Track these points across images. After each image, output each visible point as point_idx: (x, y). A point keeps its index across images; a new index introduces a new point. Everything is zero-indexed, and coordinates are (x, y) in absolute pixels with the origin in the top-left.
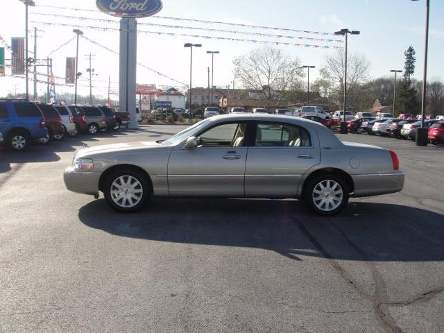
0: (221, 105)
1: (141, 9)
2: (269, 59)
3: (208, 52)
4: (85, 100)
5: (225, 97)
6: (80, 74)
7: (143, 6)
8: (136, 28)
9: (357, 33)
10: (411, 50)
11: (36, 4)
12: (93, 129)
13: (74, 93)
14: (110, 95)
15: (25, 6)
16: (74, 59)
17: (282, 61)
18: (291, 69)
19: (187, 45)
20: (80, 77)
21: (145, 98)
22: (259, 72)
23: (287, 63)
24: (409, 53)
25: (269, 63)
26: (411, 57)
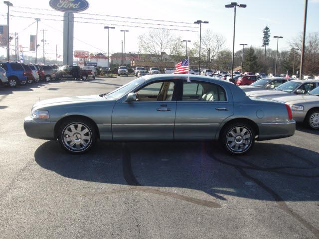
0: (131, 65)
1: (76, 7)
3: (121, 31)
5: (134, 60)
6: (39, 45)
7: (78, 5)
8: (73, 20)
9: (207, 22)
10: (267, 28)
12: (48, 79)
13: (35, 57)
14: (57, 58)
15: (7, 6)
16: (35, 36)
17: (169, 37)
18: (176, 42)
19: (106, 28)
20: (39, 47)
21: (81, 60)
22: (154, 44)
23: (173, 38)
24: (266, 31)
25: (162, 38)
26: (267, 34)
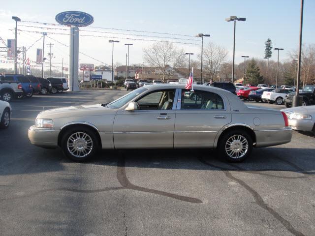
1: (82, 22)
3: (125, 44)
4: (47, 73)
5: (138, 72)
6: (45, 59)
7: (83, 20)
9: (209, 36)
10: (269, 41)
11: (21, 20)
13: (41, 69)
14: (64, 71)
15: (15, 21)
16: (41, 50)
18: (179, 55)
21: (87, 73)
22: (158, 57)
23: (177, 51)
24: (268, 43)
25: (165, 51)
26: (269, 46)
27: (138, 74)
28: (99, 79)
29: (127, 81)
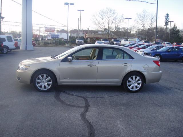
0: (85, 37)
2: (109, 14)
3: (78, 10)
10: (167, 15)
17: (115, 15)
22: (104, 21)
24: (166, 16)
25: (109, 16)
26: (167, 18)
27: (87, 34)
28: (57, 37)
29: (78, 39)
